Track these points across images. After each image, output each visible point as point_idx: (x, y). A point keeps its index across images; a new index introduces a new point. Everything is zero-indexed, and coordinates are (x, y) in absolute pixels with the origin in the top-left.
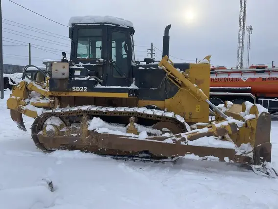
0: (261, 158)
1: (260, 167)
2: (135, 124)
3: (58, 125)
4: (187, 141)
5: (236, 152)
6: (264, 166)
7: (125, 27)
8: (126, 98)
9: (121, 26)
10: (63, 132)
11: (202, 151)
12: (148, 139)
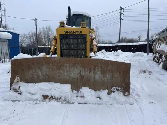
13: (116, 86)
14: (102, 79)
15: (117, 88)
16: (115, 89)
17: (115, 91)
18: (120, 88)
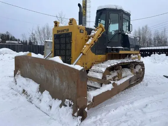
13: (70, 100)
14: (60, 86)
15: (71, 102)
16: (68, 103)
17: (67, 105)
18: (72, 104)
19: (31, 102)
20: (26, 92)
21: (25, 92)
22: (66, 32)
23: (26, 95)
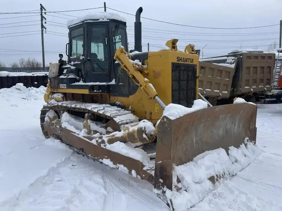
0: (160, 180)
1: (160, 192)
2: (89, 121)
3: (52, 117)
4: (106, 143)
5: (144, 166)
6: (164, 192)
7: (105, 20)
8: (87, 94)
9: (101, 20)
10: (53, 123)
11: (117, 158)
12: (84, 137)
19: (233, 176)
20: (217, 175)
21: (216, 177)
22: (190, 63)
23: (220, 178)
